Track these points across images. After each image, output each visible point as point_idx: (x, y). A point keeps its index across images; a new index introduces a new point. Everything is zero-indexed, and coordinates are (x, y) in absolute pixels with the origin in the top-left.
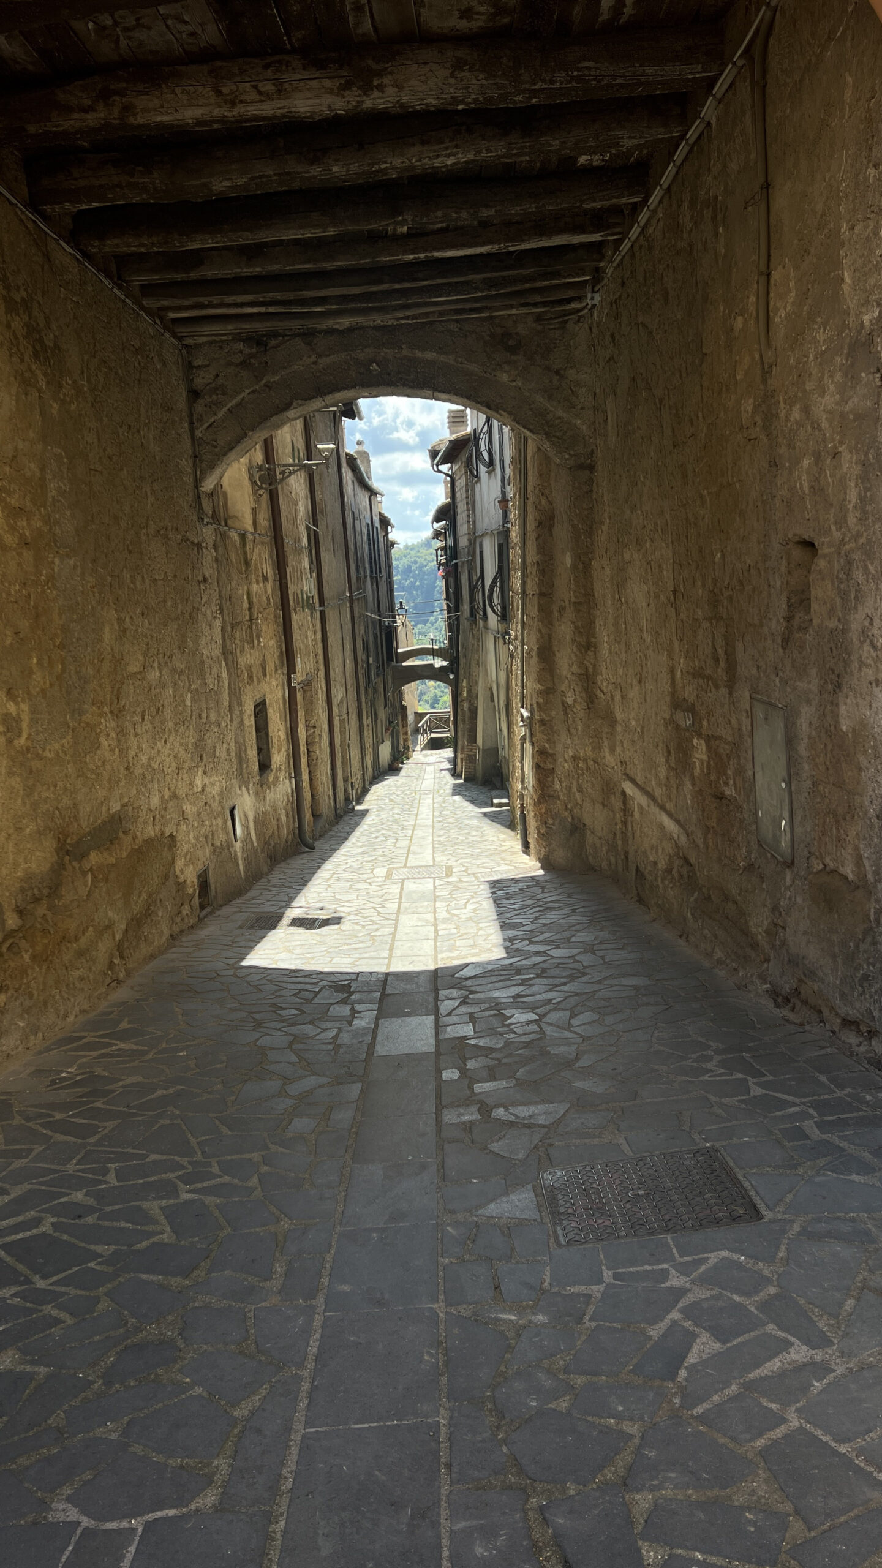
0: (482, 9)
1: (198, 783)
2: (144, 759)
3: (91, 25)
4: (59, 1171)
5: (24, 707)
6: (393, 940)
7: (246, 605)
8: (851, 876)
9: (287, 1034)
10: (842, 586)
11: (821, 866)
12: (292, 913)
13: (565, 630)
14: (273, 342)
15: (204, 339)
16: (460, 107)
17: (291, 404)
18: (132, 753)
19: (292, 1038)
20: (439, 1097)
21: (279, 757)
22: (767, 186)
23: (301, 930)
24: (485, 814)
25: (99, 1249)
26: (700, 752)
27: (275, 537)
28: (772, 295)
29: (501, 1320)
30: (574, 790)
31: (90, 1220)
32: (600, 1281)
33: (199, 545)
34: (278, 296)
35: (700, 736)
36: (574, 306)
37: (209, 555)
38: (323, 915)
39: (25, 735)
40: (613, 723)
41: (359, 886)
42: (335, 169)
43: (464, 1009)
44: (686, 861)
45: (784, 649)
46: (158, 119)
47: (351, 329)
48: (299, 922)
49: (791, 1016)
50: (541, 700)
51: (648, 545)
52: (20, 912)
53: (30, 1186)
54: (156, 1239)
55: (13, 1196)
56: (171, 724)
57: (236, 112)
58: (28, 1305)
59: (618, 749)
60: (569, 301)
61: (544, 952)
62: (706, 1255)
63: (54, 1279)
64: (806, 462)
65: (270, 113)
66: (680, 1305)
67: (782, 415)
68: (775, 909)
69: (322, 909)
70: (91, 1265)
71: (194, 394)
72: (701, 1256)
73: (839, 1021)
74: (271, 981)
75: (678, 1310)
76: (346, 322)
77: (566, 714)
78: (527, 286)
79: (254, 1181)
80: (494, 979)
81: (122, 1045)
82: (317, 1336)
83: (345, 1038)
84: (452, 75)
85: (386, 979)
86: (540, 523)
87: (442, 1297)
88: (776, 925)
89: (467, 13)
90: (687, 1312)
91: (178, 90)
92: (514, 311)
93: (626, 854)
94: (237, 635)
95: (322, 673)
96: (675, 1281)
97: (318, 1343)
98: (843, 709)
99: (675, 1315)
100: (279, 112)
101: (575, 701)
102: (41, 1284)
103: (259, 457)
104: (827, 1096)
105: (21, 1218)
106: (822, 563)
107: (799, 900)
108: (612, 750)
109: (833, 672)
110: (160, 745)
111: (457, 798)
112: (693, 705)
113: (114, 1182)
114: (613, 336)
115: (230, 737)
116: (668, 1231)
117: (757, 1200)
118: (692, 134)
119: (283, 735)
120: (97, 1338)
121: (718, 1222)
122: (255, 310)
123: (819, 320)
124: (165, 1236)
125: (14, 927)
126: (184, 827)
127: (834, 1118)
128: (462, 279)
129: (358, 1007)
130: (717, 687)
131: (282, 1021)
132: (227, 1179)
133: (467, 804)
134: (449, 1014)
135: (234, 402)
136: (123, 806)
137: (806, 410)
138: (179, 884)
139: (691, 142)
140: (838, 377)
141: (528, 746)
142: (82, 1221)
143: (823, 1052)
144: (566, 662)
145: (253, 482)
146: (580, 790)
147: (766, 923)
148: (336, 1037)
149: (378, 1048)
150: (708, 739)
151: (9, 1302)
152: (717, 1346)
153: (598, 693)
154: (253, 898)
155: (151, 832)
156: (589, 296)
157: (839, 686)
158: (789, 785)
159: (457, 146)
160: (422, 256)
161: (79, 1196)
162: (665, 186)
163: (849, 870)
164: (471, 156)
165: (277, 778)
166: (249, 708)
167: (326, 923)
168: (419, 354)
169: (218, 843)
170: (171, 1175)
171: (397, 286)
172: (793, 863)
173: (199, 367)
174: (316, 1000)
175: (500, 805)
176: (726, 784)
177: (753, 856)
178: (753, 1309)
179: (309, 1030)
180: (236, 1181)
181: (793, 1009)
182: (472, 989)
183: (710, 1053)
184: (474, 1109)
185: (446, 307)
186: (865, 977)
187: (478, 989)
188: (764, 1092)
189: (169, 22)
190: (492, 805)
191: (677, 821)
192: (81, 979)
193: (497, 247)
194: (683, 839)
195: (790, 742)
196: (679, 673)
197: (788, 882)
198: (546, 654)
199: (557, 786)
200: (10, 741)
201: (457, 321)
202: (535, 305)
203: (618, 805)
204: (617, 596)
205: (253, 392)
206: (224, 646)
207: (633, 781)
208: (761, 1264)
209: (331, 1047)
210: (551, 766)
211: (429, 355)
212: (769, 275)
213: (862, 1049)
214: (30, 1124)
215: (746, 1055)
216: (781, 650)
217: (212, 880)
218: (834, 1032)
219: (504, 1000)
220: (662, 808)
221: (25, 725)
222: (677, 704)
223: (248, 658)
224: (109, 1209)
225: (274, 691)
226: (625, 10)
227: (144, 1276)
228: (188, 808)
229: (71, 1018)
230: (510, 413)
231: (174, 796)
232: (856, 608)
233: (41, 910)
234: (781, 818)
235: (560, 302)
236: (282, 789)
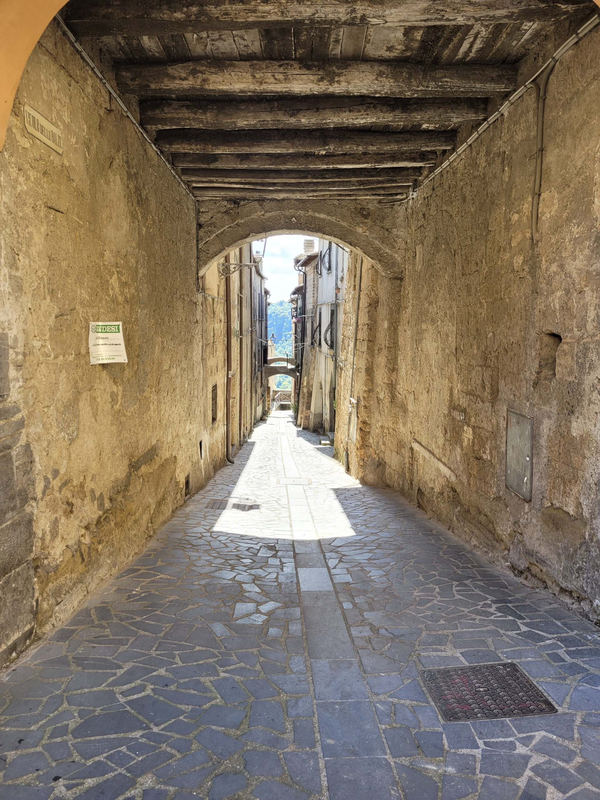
0: (399, 47)
1: (188, 428)
2: (167, 415)
3: (195, 36)
4: (147, 655)
5: (120, 388)
6: (290, 520)
7: (212, 335)
8: (572, 513)
9: (250, 574)
10: (580, 360)
11: (549, 504)
12: (232, 501)
13: (381, 360)
14: (242, 203)
15: (207, 198)
16: (377, 95)
17: (249, 235)
18: (162, 413)
19: (253, 577)
20: (345, 619)
21: (221, 414)
22: (542, 150)
23: (239, 511)
24: (318, 449)
25: (183, 707)
26: (468, 434)
27: (227, 300)
28: (540, 205)
29: (427, 769)
30: (381, 443)
31: (173, 687)
32: (478, 747)
33: (196, 303)
34: (253, 180)
35: (468, 425)
36: (399, 197)
37: (200, 308)
38: (249, 503)
39: (119, 403)
40: (405, 410)
41: (264, 487)
42: (303, 120)
43: (341, 565)
44: (454, 490)
45: (534, 388)
46: (221, 87)
47: (283, 200)
48: (237, 506)
49: (525, 582)
50: (365, 395)
51: (439, 323)
52: (111, 500)
53: (133, 664)
54: (213, 702)
55: (125, 669)
56: (179, 397)
57: (262, 87)
58: (152, 743)
59: (409, 425)
60: (396, 194)
61: (376, 533)
62: (533, 734)
63: (162, 726)
64: (559, 294)
65: (279, 90)
66: (529, 766)
67: (544, 267)
68: (516, 523)
69: (247, 499)
70: (181, 718)
71: (200, 226)
72: (530, 734)
73: (558, 589)
74: (232, 541)
75: (530, 769)
76: (282, 196)
77: (379, 404)
78: (379, 185)
79: (258, 667)
80: (353, 548)
81: (162, 576)
82: (324, 773)
83: (282, 579)
84: (376, 79)
85: (293, 544)
86: (370, 305)
87: (388, 751)
88: (515, 531)
89: (390, 49)
90: (532, 769)
91: (233, 74)
92: (368, 197)
93: (411, 481)
94: (208, 350)
95: (239, 370)
96: (521, 750)
97: (326, 778)
98: (574, 424)
99: (528, 773)
100: (284, 90)
101: (384, 397)
102: (156, 730)
103: (222, 260)
104: (565, 635)
105: (133, 685)
106: (564, 347)
107: (534, 521)
108: (404, 424)
109: (569, 404)
110: (173, 408)
111: (301, 439)
112: (465, 409)
113: (180, 664)
114: (424, 215)
115: (201, 404)
116: (505, 715)
117: (551, 700)
118: (491, 119)
119: (222, 403)
120: (197, 768)
121: (532, 712)
122: (238, 186)
123: (574, 221)
124: (218, 700)
125: (109, 508)
126: (180, 452)
127: (574, 649)
128: (348, 180)
129: (283, 560)
130: (483, 402)
131: (245, 566)
132: (242, 665)
133: (307, 442)
134: (335, 568)
135: (220, 232)
136: (157, 441)
137: (562, 266)
138: (177, 482)
139: (490, 123)
140: (587, 252)
141: (354, 418)
142: (168, 688)
143: (552, 606)
144: (381, 376)
145: (219, 272)
146: (384, 444)
147: (509, 530)
148: (277, 578)
149: (302, 586)
150: (474, 428)
151: (140, 740)
152: (561, 795)
153: (397, 394)
154: (210, 491)
155: (167, 455)
156: (411, 193)
157: (573, 412)
158: (532, 459)
159: (367, 114)
160: (331, 166)
161: (162, 671)
162: (469, 143)
163: (571, 510)
164: (374, 120)
165: (218, 425)
166: (210, 389)
167: (251, 508)
168: (317, 215)
169: (194, 461)
170: (211, 660)
171: (315, 180)
172: (530, 501)
173: (203, 212)
174: (259, 554)
175: (325, 444)
176: (484, 453)
177: (501, 493)
178: (572, 771)
179: (260, 572)
180: (248, 666)
181: (526, 578)
182: (343, 553)
183: (489, 602)
184: (368, 628)
185: (335, 193)
186: (580, 569)
187: (347, 553)
188: (529, 629)
189: (236, 39)
190: (320, 444)
191: (450, 468)
192: (135, 535)
193: (370, 165)
194: (453, 479)
195: (534, 437)
196: (456, 391)
197: (526, 510)
198: (370, 371)
199: (371, 441)
200: (112, 407)
201: (338, 200)
202: (379, 195)
203: (407, 454)
204: (415, 346)
205: (230, 227)
206: (202, 356)
207: (420, 443)
208: (567, 742)
209: (276, 584)
210: (368, 430)
211: (322, 216)
212: (540, 195)
213: (575, 606)
214: (123, 623)
215: (510, 605)
216: (532, 388)
217: (191, 480)
218: (555, 594)
219: (363, 561)
220: (439, 460)
221: (119, 397)
222: (453, 407)
223: (211, 362)
224: (182, 681)
225: (220, 380)
226: (470, 54)
227: (214, 727)
228: (183, 442)
229: (131, 558)
230: (361, 249)
231: (177, 435)
232: (589, 373)
233: (120, 498)
234: (525, 476)
235: (391, 195)
236: (221, 429)
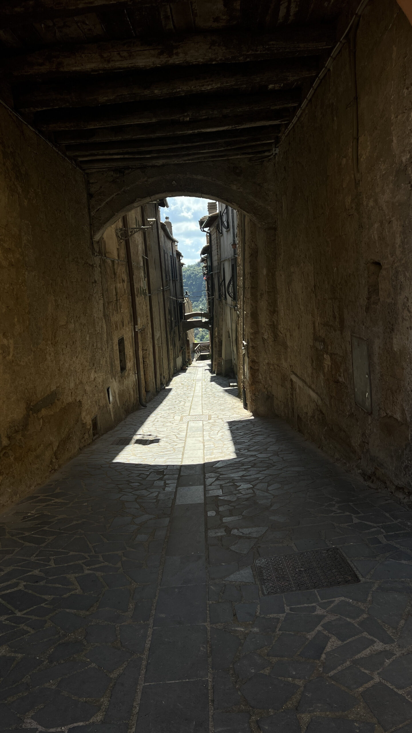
0: (224, 17)
1: (92, 376)
2: (67, 365)
3: (43, 26)
4: (26, 560)
5: (11, 341)
6: (184, 450)
7: (114, 293)
8: (399, 419)
9: (134, 495)
10: (394, 283)
11: (385, 414)
12: (137, 437)
13: (263, 304)
14: (127, 172)
15: (95, 170)
16: (214, 63)
17: (135, 200)
18: (61, 363)
19: (136, 496)
20: (206, 524)
21: (130, 364)
22: (356, 98)
23: (140, 446)
24: (226, 391)
25: (46, 597)
26: (327, 361)
27: (128, 262)
28: (359, 148)
29: (237, 630)
30: (268, 379)
31: (42, 583)
32: (283, 612)
33: (92, 266)
34: (129, 150)
35: (327, 353)
36: (267, 154)
37: (97, 270)
38: (151, 438)
39: (11, 355)
40: (286, 347)
41: (168, 424)
42: (156, 91)
43: (217, 482)
44: (321, 412)
45: (366, 312)
46: (74, 69)
47: (163, 165)
48: (139, 442)
49: (372, 485)
50: (252, 337)
51: (302, 265)
52: (9, 438)
53: (13, 568)
54: (73, 592)
55: (5, 572)
56: (79, 349)
57: (110, 65)
58: (13, 624)
59: (289, 360)
60: (264, 152)
61: (255, 455)
62: (333, 599)
63: (25, 611)
64: (376, 225)
65: (126, 66)
66: (322, 623)
67: (365, 203)
68: (364, 434)
69: (150, 435)
70: (43, 605)
71: (90, 196)
72: (331, 600)
73: (394, 487)
74: (126, 469)
75: (321, 626)
76: (161, 162)
77: (264, 343)
78: (245, 145)
79: (119, 565)
80: (231, 468)
81: (57, 500)
82: (150, 639)
83: (162, 496)
84: (210, 48)
85: (181, 469)
86: (252, 255)
87: (208, 620)
88: (364, 442)
89: (217, 20)
90: (324, 626)
91: (83, 55)
92: (239, 157)
93: (293, 409)
94: (110, 307)
95: (150, 325)
96: (319, 611)
97: (150, 642)
98: (395, 341)
99: (319, 628)
100: (130, 65)
101: (268, 337)
102: (19, 614)
103: (120, 224)
104: (389, 523)
105: (9, 583)
106: (384, 272)
107: (375, 430)
108: (286, 360)
109: (390, 323)
110: (74, 359)
111: (213, 383)
112: (324, 339)
113: (53, 565)
114: (285, 168)
115: (107, 355)
116: (315, 588)
117: (357, 573)
118: (321, 75)
119: (131, 354)
120: (45, 640)
121: (339, 583)
122: (119, 157)
123: (382, 159)
124: (77, 591)
125: (6, 445)
126: (85, 397)
127: (393, 533)
128: (215, 142)
129: (167, 482)
130: (335, 330)
131: (132, 489)
132: (106, 563)
133: (218, 386)
134: (211, 485)
135: (109, 199)
136: (57, 387)
137: (376, 201)
138: (83, 424)
139: (321, 78)
140: (391, 186)
141: (246, 359)
142: (38, 584)
143: (387, 502)
144: (264, 319)
145: (118, 236)
146: (271, 379)
147: (359, 441)
148: (157, 496)
149: (177, 501)
150: (331, 355)
151: (4, 623)
152: (340, 643)
153: (279, 333)
154: (118, 431)
155: (70, 399)
156: (274, 149)
157: (393, 330)
158: (369, 376)
159: (212, 81)
160: (196, 131)
161: (36, 572)
162: (309, 99)
163: (398, 416)
164: (219, 85)
165: (129, 374)
166: (116, 341)
167: (152, 442)
168: (195, 177)
169: (101, 405)
170: (80, 562)
171: (185, 145)
172: (372, 413)
173: (92, 183)
174: (148, 479)
175: (233, 386)
176: (340, 376)
177: (353, 409)
178: (356, 625)
179: (144, 492)
180: (111, 564)
181: (372, 482)
182: (221, 473)
183: (334, 503)
184: (223, 530)
185: (208, 155)
186: (407, 467)
187: (224, 473)
188: (360, 521)
189: (79, 24)
190: (230, 386)
191: (317, 393)
192: (38, 469)
193: (231, 127)
194: (320, 402)
195: (370, 356)
196: (317, 324)
197: (370, 422)
198: (254, 315)
199: (260, 377)
200: (4, 357)
201: (213, 161)
202: (249, 154)
203: (289, 385)
204: (287, 289)
205: (118, 194)
206: (104, 312)
207: (296, 375)
208: (359, 603)
209: (155, 501)
210: (257, 368)
211: (199, 177)
212: (358, 139)
213: (406, 500)
214: (14, 538)
215: (351, 504)
216: (365, 313)
217: (99, 422)
218: (392, 493)
219: (236, 478)
220: (310, 387)
221: (11, 350)
222: (316, 339)
223: (116, 318)
224: (50, 578)
225: (128, 334)
226: (290, 18)
227: (68, 610)
228: (88, 388)
229: (33, 488)
230: (237, 204)
231: (81, 383)
232: (400, 293)
233: (19, 436)
234: (366, 392)
235: (260, 152)
236: (132, 379)
